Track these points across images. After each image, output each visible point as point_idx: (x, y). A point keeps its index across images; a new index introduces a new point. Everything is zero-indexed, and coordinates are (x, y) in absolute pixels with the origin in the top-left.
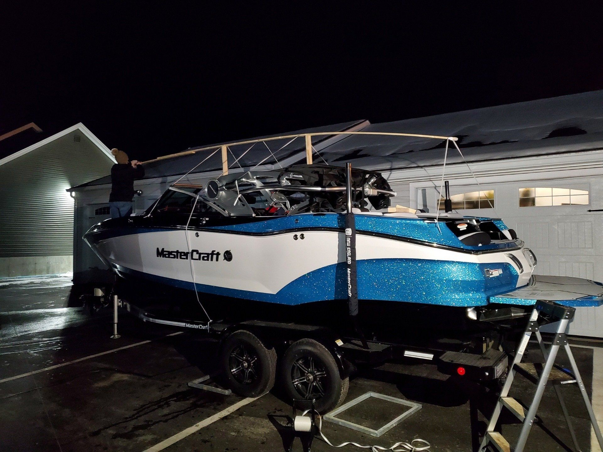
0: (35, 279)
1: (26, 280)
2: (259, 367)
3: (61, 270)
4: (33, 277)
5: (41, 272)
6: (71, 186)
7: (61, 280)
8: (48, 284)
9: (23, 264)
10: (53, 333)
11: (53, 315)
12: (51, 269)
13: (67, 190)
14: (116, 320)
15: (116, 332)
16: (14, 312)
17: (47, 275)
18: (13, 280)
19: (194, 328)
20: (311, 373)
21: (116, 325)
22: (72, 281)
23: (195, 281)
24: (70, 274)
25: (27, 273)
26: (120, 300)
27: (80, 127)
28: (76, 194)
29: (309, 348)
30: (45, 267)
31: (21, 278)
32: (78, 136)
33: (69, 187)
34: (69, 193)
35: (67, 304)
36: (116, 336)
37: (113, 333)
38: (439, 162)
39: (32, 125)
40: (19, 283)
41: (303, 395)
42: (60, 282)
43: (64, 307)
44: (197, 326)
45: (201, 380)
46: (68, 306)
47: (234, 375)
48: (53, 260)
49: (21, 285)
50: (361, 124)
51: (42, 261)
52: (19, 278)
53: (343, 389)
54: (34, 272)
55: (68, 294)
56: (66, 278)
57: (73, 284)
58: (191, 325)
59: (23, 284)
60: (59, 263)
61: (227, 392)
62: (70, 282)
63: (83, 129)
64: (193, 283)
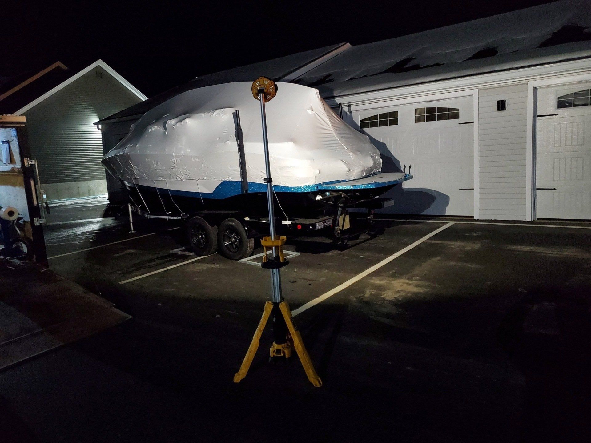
0: (80, 200)
1: (72, 201)
2: (207, 237)
3: (100, 192)
4: (77, 199)
5: (84, 194)
6: (99, 119)
7: (100, 200)
8: (90, 203)
9: (68, 188)
10: (91, 233)
11: (92, 223)
12: (91, 192)
13: (94, 124)
14: (131, 221)
15: (132, 229)
16: (64, 222)
17: (89, 197)
18: (62, 201)
19: (174, 219)
20: (233, 237)
21: (132, 224)
22: (108, 199)
23: (168, 188)
24: (107, 196)
25: (72, 196)
26: (132, 207)
27: (100, 63)
28: (102, 127)
29: (231, 223)
30: (86, 191)
31: (68, 200)
32: (99, 72)
33: (97, 120)
34: (96, 126)
35: (102, 216)
36: (133, 232)
37: (130, 230)
38: (357, 91)
39: (58, 64)
40: (67, 203)
41: (230, 251)
42: (99, 201)
43: (99, 218)
44: (175, 218)
45: (179, 249)
46: (103, 217)
47: (195, 244)
48: (92, 184)
49: (69, 205)
50: (340, 48)
51: (83, 185)
52: (66, 200)
53: (249, 244)
54: (79, 195)
55: (104, 209)
56: (105, 199)
57: (109, 202)
58: (172, 217)
59: (70, 205)
60: (98, 186)
61: (191, 254)
62: (107, 201)
63: (103, 65)
64: (167, 189)
